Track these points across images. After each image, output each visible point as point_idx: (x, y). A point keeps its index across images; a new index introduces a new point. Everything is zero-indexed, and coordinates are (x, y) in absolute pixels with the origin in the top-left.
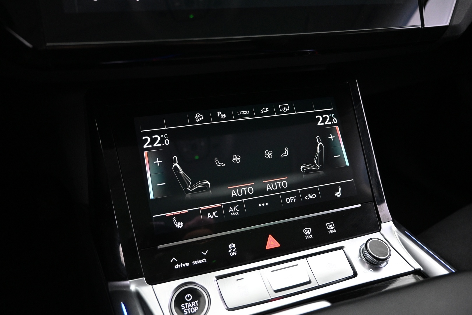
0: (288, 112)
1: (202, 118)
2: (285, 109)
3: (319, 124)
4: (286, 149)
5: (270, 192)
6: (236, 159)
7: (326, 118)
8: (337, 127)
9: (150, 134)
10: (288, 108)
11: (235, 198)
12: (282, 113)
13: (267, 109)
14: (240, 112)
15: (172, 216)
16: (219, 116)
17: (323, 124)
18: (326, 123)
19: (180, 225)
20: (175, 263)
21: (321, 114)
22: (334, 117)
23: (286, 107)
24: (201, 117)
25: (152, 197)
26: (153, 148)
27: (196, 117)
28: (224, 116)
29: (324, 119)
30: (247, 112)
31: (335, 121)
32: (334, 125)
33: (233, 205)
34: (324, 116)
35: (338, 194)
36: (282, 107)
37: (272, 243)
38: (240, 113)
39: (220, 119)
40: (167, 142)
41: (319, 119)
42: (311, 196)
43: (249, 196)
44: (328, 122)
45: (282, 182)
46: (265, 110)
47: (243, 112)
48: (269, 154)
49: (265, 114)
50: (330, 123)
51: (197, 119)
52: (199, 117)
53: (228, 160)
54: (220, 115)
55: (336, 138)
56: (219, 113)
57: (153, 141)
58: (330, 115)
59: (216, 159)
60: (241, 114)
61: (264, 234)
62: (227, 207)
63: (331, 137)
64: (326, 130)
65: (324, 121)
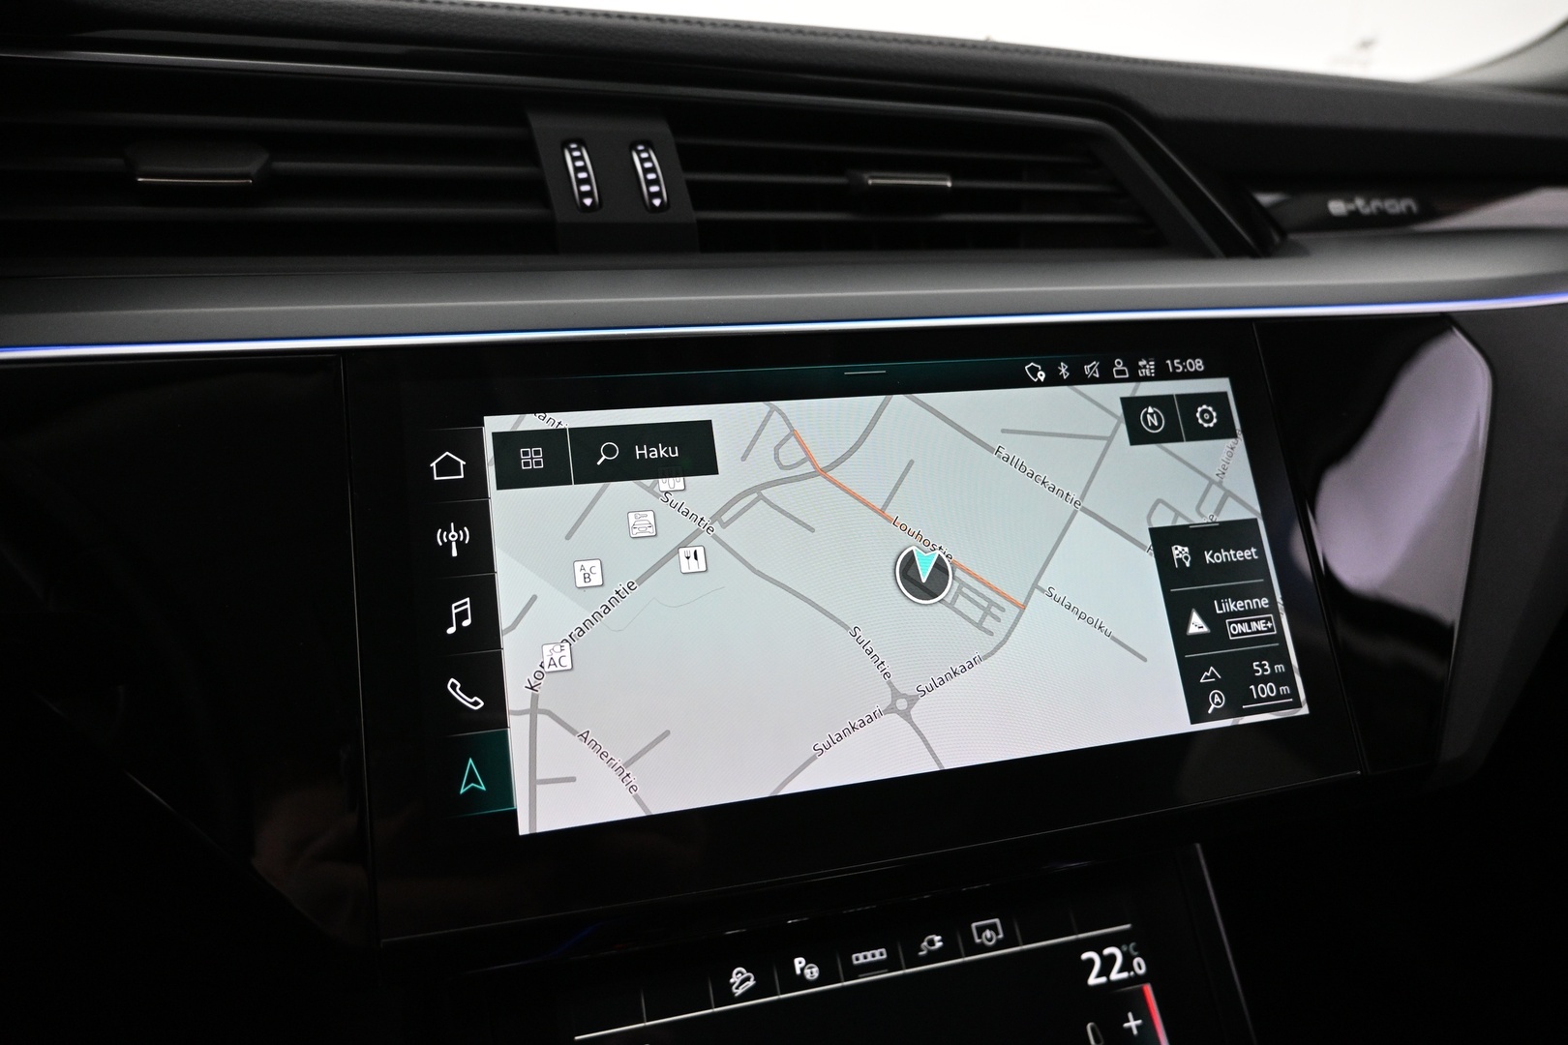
0: (999, 945)
1: (751, 983)
2: (988, 933)
3: (1093, 980)
7: (1112, 958)
8: (1148, 989)
10: (997, 934)
12: (983, 948)
13: (937, 938)
14: (861, 955)
16: (798, 972)
17: (1103, 980)
18: (1115, 976)
21: (1097, 945)
22: (1136, 953)
23: (993, 927)
24: (748, 979)
27: (732, 981)
28: (813, 973)
29: (1108, 963)
30: (879, 954)
31: (1140, 966)
32: (1137, 979)
34: (1107, 951)
36: (981, 930)
38: (860, 958)
39: (802, 982)
41: (1091, 962)
44: (1121, 971)
46: (932, 943)
47: (869, 954)
49: (934, 956)
50: (1125, 975)
51: (737, 988)
52: (741, 979)
54: (802, 970)
55: (1147, 1028)
56: (799, 963)
58: (1125, 948)
60: (862, 960)
63: (1133, 1024)
64: (1118, 999)
65: (1105, 970)
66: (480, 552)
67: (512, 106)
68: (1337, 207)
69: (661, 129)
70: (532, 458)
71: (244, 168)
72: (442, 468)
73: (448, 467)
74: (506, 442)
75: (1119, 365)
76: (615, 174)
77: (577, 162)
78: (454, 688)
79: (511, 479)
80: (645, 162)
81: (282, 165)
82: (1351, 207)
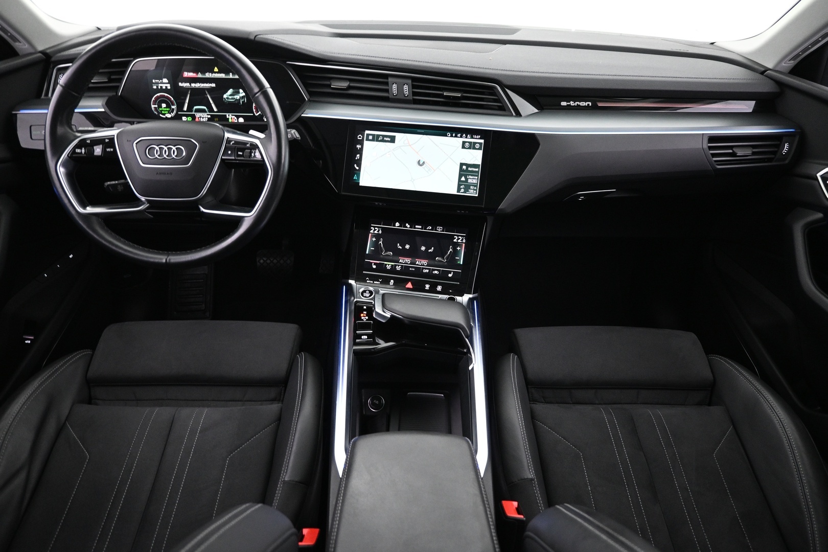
0: (441, 231)
1: (399, 225)
2: (439, 230)
3: (455, 240)
4: (433, 248)
5: (417, 265)
6: (407, 247)
8: (464, 244)
9: (374, 227)
11: (401, 263)
12: (438, 231)
13: (431, 227)
15: (372, 263)
18: (459, 241)
19: (374, 267)
20: (368, 280)
21: (458, 236)
22: (464, 239)
25: (367, 253)
26: (374, 233)
28: (409, 226)
29: (458, 239)
30: (420, 227)
31: (464, 241)
32: (463, 243)
33: (398, 265)
34: (459, 237)
35: (450, 275)
36: (439, 228)
37: (409, 285)
38: (417, 227)
39: (407, 227)
40: (380, 232)
41: (456, 238)
42: (436, 272)
43: (407, 264)
45: (425, 262)
48: (423, 248)
49: (429, 230)
50: (461, 241)
52: (397, 224)
53: (403, 246)
55: (461, 250)
56: (407, 224)
57: (375, 230)
58: (462, 238)
59: (398, 244)
61: (407, 281)
62: (396, 265)
63: (458, 248)
64: (457, 244)
65: (458, 240)
66: (362, 149)
67: (387, 76)
68: (564, 104)
69: (410, 81)
70: (371, 137)
71: (345, 84)
72: (359, 137)
73: (360, 137)
74: (368, 135)
75: (464, 135)
76: (400, 89)
77: (395, 87)
78: (355, 165)
79: (367, 139)
80: (406, 87)
81: (352, 85)
82: (569, 103)
